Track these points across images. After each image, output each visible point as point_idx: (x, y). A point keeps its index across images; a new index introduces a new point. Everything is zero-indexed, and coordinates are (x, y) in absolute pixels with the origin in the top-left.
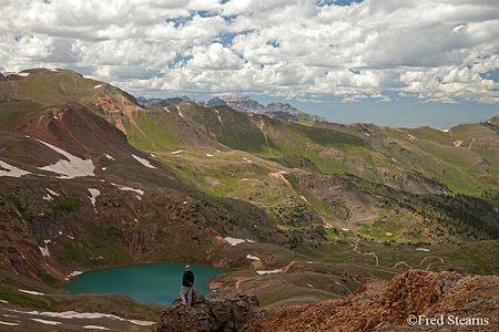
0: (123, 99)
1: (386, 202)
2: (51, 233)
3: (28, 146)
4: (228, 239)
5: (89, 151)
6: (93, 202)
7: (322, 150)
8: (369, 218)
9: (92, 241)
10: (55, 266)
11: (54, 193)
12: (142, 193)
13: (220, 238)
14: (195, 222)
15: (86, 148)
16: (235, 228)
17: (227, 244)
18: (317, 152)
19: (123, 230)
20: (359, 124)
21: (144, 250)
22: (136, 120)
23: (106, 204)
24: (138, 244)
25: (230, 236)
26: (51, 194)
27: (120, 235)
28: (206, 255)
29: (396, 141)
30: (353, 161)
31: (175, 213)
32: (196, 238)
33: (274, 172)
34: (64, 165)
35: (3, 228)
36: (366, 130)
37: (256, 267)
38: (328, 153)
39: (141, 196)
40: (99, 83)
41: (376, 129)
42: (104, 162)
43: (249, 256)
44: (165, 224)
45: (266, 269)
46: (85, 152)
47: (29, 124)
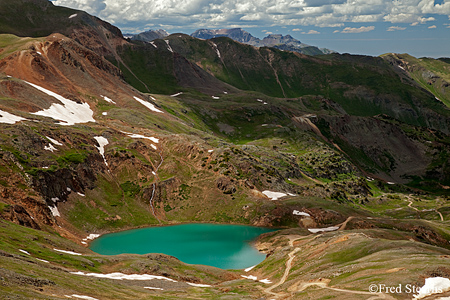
0: (105, 31)
1: (440, 148)
2: (58, 188)
3: (13, 87)
4: (266, 192)
5: (84, 92)
6: (102, 152)
7: (347, 89)
8: (419, 169)
9: (105, 199)
10: (68, 228)
11: (56, 142)
12: (156, 141)
13: (256, 191)
14: (227, 174)
15: (80, 89)
16: (274, 179)
17: (266, 198)
18: (342, 90)
19: (141, 184)
20: (391, 56)
21: (168, 208)
22: (123, 57)
23: (117, 155)
24: (160, 201)
25: (268, 188)
26: (52, 144)
27: (137, 191)
28: (243, 211)
29: (439, 74)
30: (387, 101)
31: (200, 163)
32: (230, 193)
33: (298, 115)
34: (58, 110)
35: (5, 184)
36: (399, 63)
37: (306, 224)
38: (355, 92)
39: (156, 144)
40: (74, 11)
41: (412, 61)
42: (103, 105)
43: (295, 212)
44: (189, 176)
45: (318, 227)
46: (79, 94)
47: (9, 62)
